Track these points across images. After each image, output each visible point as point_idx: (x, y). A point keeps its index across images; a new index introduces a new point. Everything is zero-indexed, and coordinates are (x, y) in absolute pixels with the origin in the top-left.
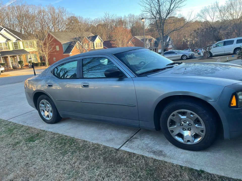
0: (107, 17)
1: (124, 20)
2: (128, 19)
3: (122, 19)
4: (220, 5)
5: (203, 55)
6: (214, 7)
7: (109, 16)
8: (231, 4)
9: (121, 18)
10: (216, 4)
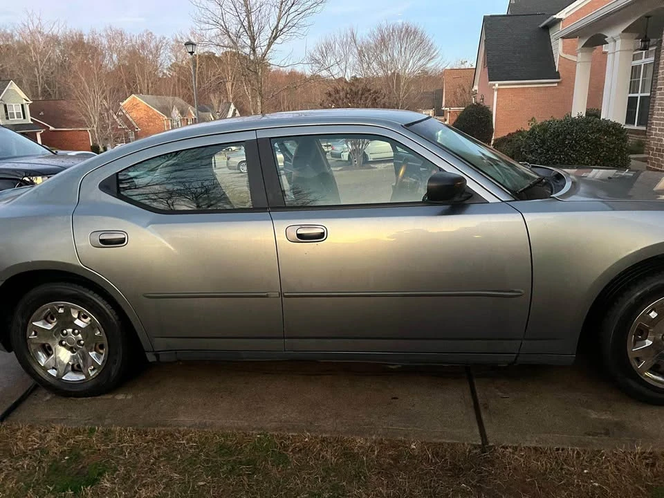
0: (35, 25)
1: (91, 41)
2: (105, 42)
3: (85, 38)
4: (358, 38)
5: (347, 159)
6: (347, 40)
7: (43, 23)
8: (383, 39)
9: (81, 36)
10: (350, 34)
